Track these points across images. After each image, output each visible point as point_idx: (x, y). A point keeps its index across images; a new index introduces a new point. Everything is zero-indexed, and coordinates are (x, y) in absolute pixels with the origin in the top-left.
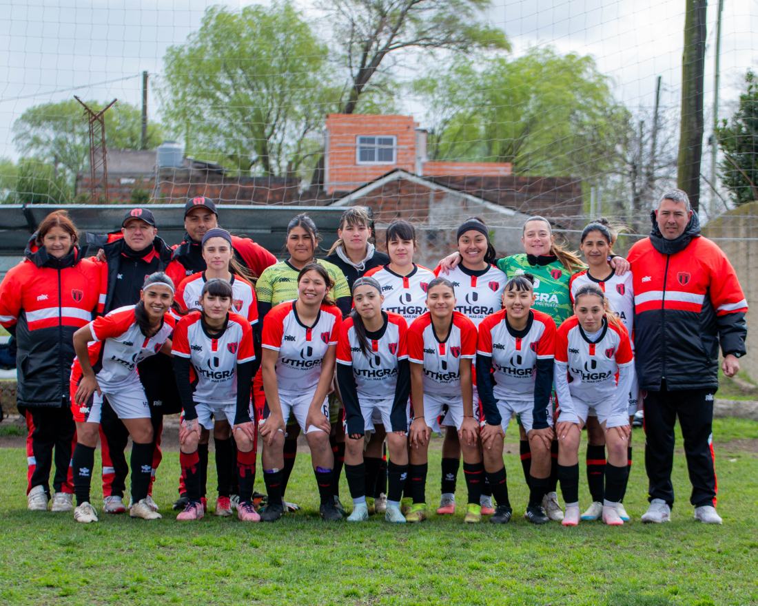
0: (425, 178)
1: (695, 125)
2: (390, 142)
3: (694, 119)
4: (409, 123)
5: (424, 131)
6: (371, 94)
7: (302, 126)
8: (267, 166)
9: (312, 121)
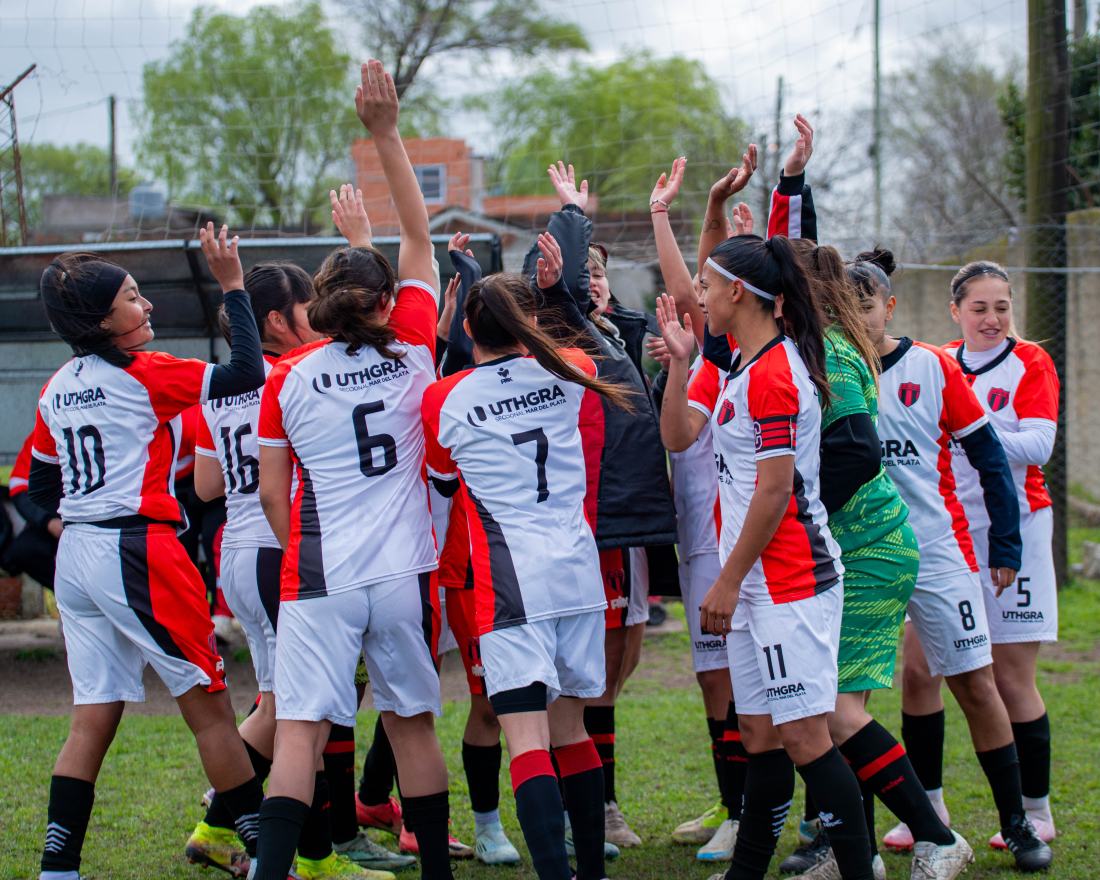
0: (488, 217)
1: (1055, 70)
2: (436, 173)
3: (1052, 59)
4: (460, 150)
5: (481, 158)
6: (409, 113)
7: (320, 158)
8: (276, 214)
9: (332, 151)
